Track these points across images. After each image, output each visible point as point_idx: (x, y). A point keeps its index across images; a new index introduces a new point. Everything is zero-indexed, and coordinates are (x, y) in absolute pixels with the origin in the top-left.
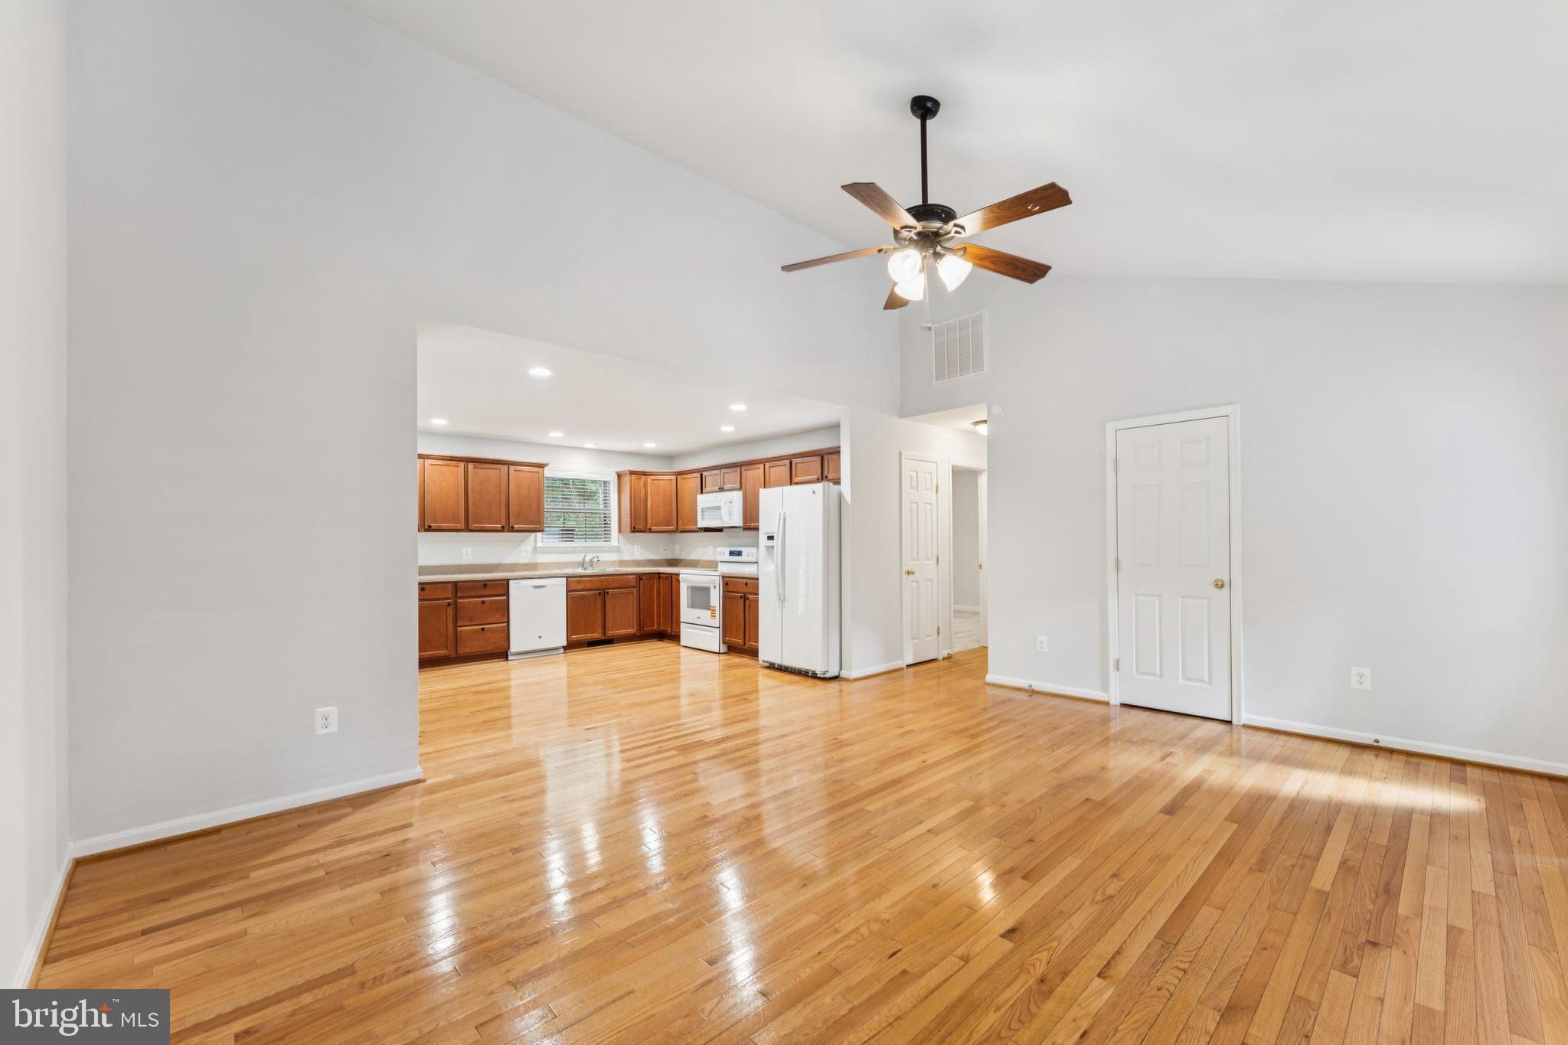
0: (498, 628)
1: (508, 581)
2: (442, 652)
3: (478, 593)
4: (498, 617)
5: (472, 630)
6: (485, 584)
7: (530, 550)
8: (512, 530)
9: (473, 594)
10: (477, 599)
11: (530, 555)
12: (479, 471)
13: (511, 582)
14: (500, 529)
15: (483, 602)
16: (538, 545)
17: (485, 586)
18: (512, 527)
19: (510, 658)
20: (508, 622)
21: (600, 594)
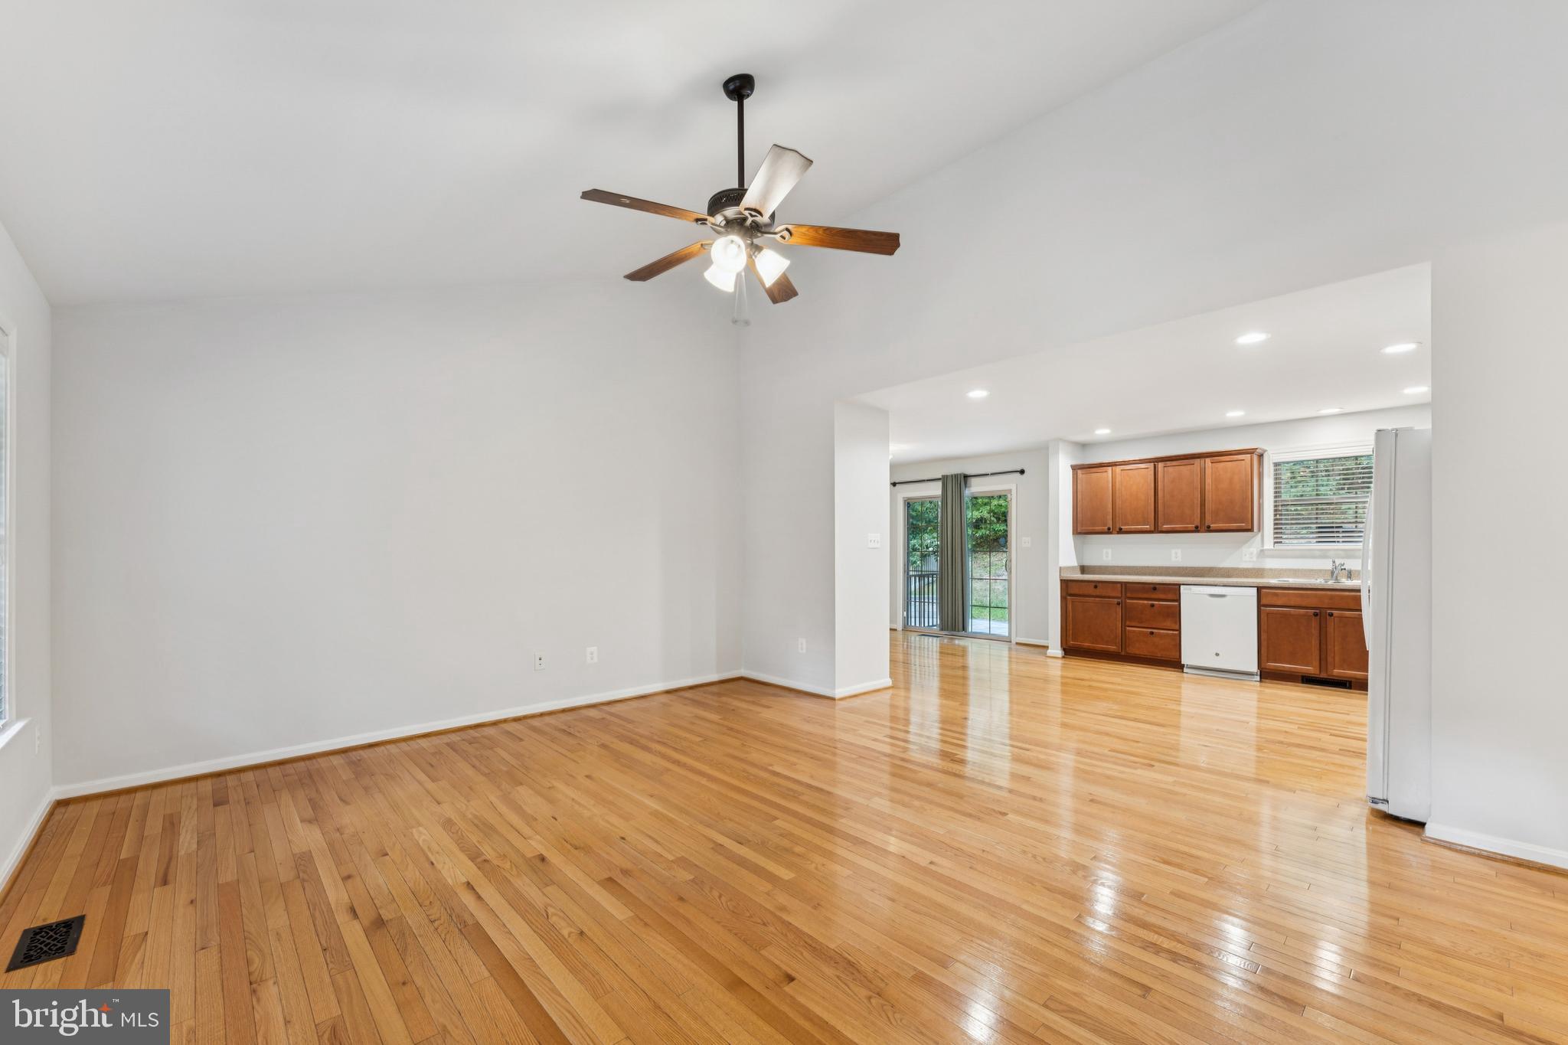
0: (1168, 635)
1: (1179, 585)
2: (1112, 648)
3: (1145, 596)
4: (1169, 623)
5: (1140, 632)
6: (1155, 587)
7: (1255, 552)
8: (1209, 530)
9: (1140, 596)
10: (1146, 602)
11: (1255, 559)
12: (1171, 469)
13: (1182, 587)
14: (1194, 529)
15: (1152, 605)
16: (1266, 547)
17: (1155, 589)
18: (1209, 527)
19: (1185, 670)
20: (1179, 630)
21: (1316, 615)
